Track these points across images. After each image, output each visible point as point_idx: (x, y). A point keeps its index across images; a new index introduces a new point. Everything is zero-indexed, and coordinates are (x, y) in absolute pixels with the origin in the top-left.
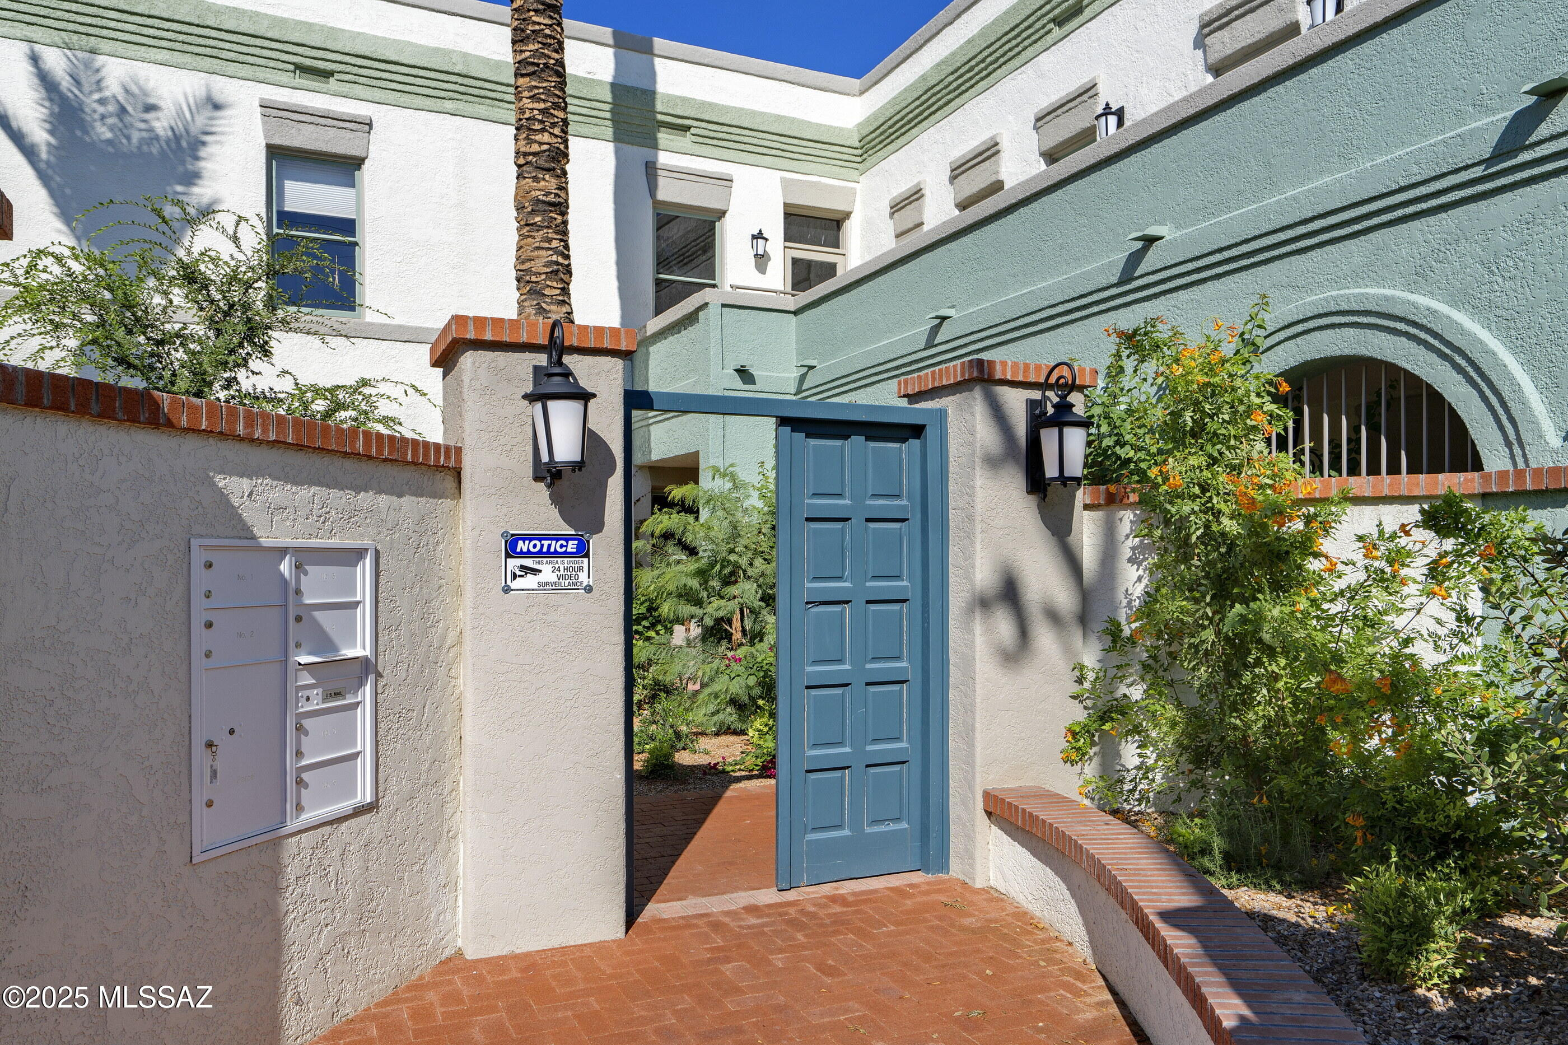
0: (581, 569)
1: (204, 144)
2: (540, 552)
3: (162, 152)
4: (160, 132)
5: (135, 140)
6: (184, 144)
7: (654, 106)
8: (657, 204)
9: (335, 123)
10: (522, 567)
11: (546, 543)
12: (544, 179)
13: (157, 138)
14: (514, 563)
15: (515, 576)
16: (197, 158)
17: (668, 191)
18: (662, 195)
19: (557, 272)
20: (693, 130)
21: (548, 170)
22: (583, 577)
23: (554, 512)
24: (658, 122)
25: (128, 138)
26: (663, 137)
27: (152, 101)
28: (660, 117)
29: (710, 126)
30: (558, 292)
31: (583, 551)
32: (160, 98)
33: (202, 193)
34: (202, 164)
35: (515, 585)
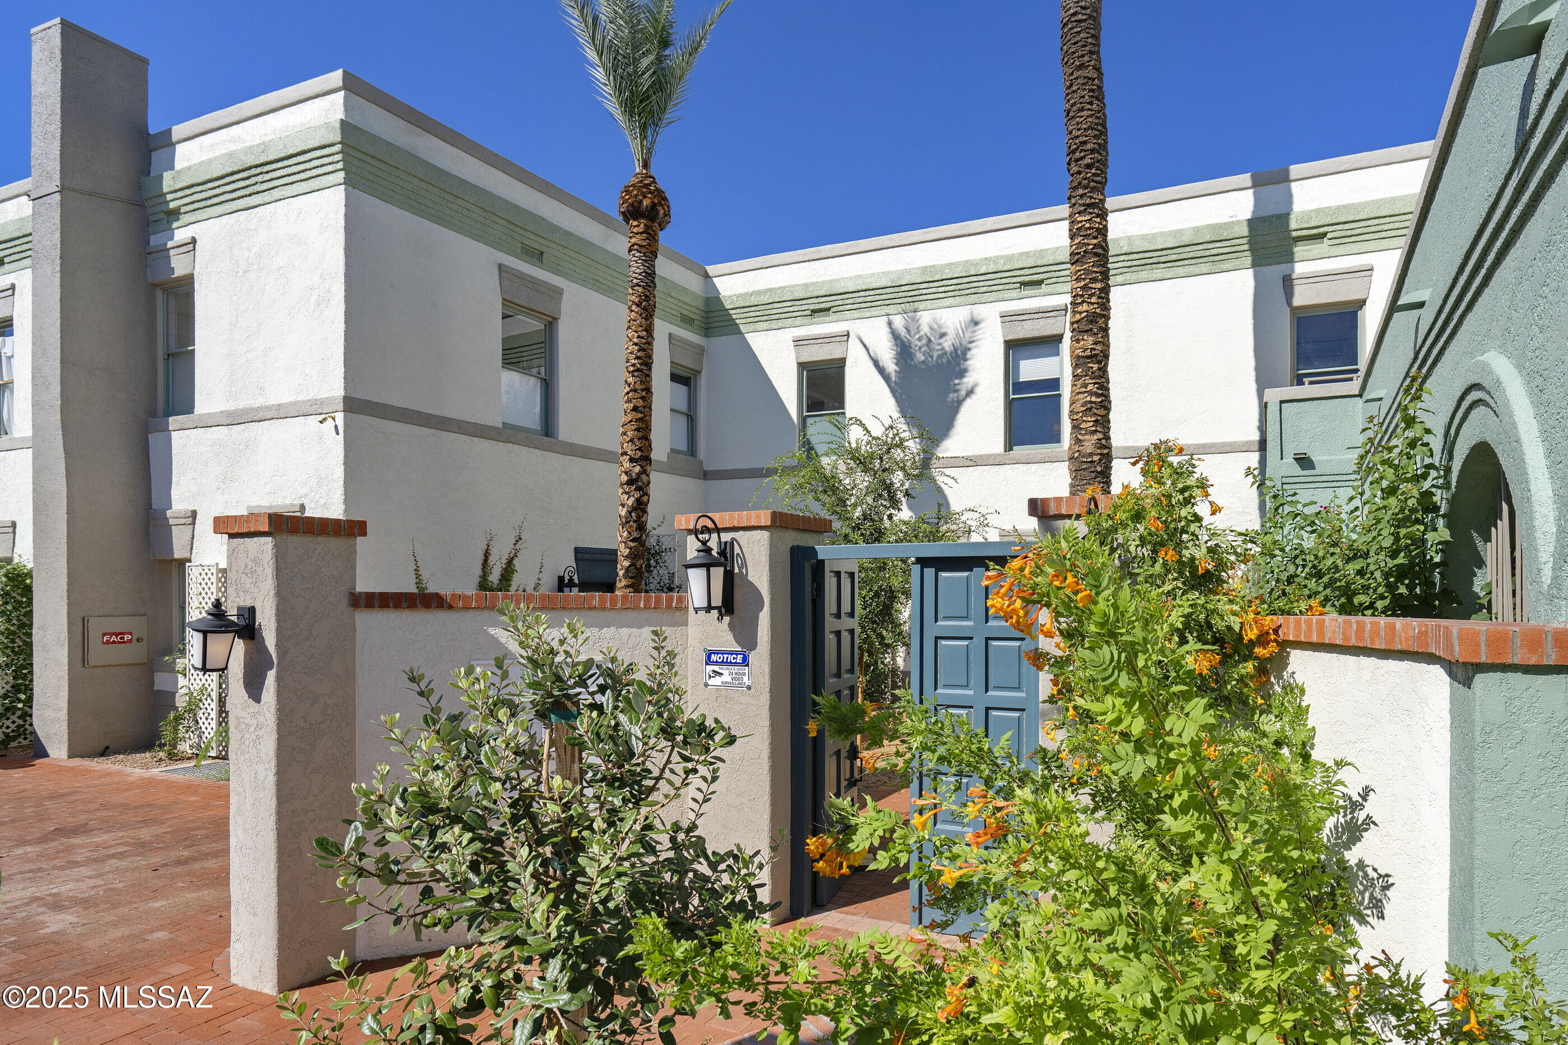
0: (744, 674)
1: (969, 349)
2: (723, 662)
3: (948, 361)
4: (947, 349)
5: (935, 358)
6: (959, 352)
7: (1288, 225)
8: (1294, 310)
9: (1044, 315)
10: (714, 671)
11: (726, 656)
12: (1083, 339)
13: (946, 353)
14: (710, 668)
15: (710, 677)
16: (966, 360)
17: (1303, 296)
18: (1297, 301)
19: (1090, 409)
20: (1329, 236)
21: (1087, 331)
22: (745, 679)
23: (730, 637)
24: (1294, 238)
25: (932, 357)
26: (1299, 250)
27: (943, 330)
28: (1294, 234)
29: (1346, 226)
30: (1091, 424)
31: (745, 662)
32: (947, 327)
33: (968, 380)
34: (969, 362)
35: (712, 682)
